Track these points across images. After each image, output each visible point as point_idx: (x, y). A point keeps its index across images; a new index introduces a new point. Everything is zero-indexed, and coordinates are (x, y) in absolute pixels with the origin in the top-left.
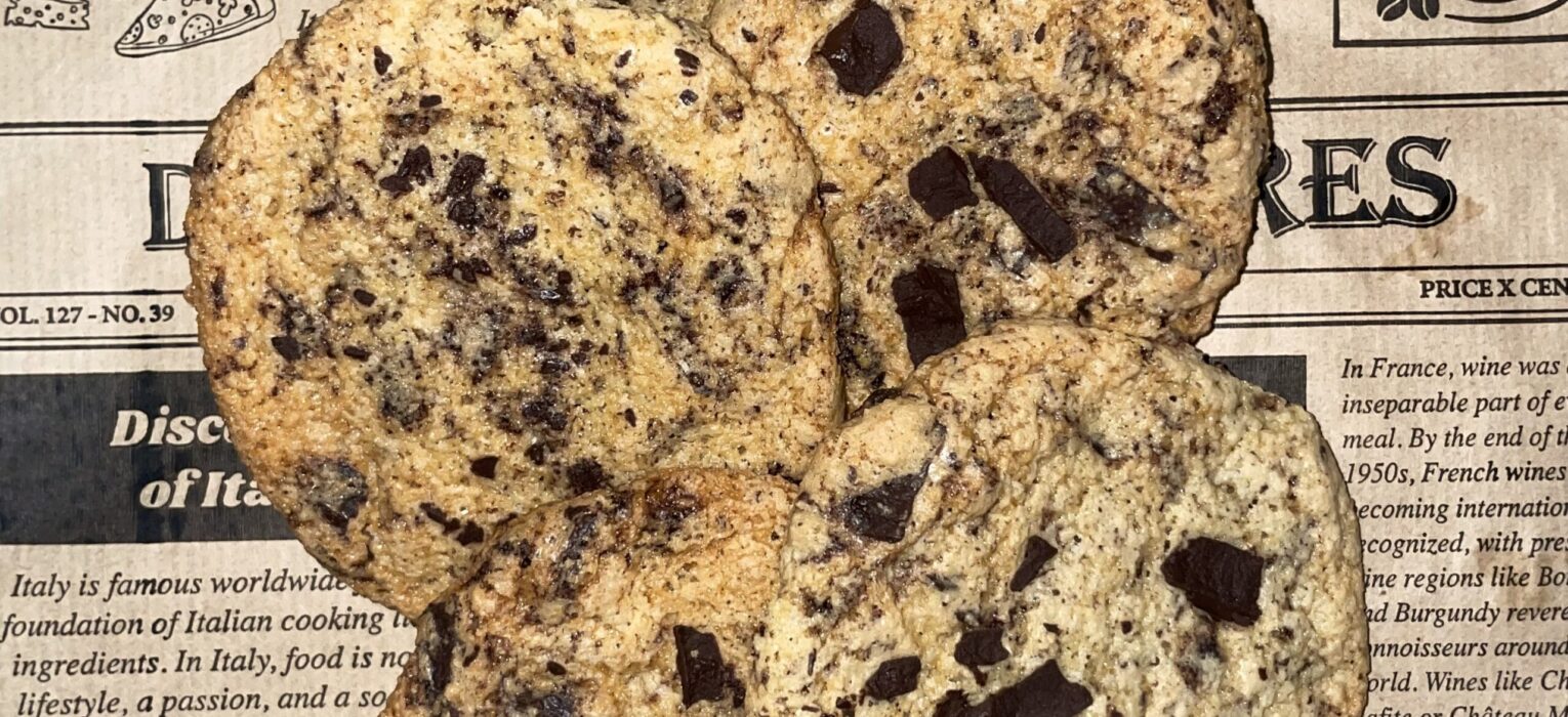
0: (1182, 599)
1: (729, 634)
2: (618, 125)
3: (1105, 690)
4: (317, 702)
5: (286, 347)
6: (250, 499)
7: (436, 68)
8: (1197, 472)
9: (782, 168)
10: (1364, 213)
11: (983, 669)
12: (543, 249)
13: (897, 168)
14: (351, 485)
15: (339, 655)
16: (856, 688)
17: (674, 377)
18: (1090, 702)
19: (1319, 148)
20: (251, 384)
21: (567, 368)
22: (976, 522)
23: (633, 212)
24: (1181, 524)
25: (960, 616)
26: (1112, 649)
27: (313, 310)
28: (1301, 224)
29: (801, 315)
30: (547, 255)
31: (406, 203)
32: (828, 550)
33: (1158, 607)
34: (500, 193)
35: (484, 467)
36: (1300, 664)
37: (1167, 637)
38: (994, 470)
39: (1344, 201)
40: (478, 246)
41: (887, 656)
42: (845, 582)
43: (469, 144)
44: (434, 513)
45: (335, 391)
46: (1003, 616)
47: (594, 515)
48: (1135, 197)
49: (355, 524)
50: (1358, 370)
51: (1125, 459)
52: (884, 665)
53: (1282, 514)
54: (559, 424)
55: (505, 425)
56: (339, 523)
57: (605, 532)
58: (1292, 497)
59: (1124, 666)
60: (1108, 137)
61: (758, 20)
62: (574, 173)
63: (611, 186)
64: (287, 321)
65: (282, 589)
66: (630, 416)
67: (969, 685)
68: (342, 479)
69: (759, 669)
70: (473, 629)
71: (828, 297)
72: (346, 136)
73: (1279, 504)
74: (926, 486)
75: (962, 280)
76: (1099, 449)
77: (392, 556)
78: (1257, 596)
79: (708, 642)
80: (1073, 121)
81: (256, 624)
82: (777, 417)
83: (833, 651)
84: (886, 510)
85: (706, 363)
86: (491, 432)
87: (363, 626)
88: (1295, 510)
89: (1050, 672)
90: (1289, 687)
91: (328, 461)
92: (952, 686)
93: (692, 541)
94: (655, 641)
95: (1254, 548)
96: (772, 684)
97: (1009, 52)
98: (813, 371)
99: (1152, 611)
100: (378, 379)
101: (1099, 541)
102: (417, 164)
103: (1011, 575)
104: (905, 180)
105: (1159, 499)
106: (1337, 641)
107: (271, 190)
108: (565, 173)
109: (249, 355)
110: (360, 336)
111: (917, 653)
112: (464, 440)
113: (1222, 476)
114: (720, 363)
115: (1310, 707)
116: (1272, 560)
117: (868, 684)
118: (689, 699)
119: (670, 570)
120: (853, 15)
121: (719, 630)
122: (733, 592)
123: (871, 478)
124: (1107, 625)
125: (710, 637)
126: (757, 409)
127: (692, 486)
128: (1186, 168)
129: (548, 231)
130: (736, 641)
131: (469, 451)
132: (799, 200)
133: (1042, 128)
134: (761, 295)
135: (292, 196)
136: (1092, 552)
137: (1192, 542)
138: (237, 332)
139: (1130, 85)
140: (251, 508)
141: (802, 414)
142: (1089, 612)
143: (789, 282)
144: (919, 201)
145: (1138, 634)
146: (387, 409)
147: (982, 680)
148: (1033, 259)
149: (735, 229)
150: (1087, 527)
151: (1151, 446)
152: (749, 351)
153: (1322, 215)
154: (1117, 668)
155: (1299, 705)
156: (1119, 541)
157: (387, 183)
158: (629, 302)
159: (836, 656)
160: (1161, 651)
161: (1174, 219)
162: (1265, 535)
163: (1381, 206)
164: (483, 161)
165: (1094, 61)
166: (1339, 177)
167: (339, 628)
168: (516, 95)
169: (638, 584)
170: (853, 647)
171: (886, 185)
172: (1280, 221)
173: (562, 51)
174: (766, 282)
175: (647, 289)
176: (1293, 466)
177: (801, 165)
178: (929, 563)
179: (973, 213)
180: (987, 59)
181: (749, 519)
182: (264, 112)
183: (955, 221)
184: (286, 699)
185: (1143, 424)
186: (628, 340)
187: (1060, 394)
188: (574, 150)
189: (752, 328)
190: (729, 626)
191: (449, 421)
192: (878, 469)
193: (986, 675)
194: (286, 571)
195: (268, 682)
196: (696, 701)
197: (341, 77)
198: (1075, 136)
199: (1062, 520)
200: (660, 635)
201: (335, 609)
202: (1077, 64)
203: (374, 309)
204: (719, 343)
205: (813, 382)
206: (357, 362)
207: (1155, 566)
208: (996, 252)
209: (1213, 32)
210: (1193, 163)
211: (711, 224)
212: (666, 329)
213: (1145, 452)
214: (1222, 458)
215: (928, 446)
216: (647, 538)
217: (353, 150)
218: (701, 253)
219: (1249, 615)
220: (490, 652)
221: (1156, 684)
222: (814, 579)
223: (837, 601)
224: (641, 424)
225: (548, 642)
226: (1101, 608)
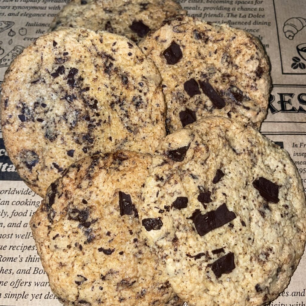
0: (258, 193)
1: (134, 195)
2: (112, 62)
3: (239, 215)
4: (18, 226)
5: (22, 118)
6: (9, 170)
7: (68, 46)
8: (260, 160)
9: (153, 74)
10: (293, 110)
11: (205, 204)
12: (91, 93)
13: (181, 82)
14: (35, 157)
15: (26, 213)
16: (170, 204)
17: (123, 128)
18: (235, 217)
19: (281, 95)
20: (12, 128)
21: (95, 126)
22: (203, 162)
23: (115, 84)
24: (257, 172)
25: (199, 187)
26: (240, 204)
27: (30, 108)
28: (279, 111)
29: (156, 113)
30: (92, 95)
31: (56, 80)
32: (163, 163)
33: (252, 194)
34: (81, 79)
35: (71, 153)
36: (291, 216)
37: (255, 203)
38: (208, 147)
39: (289, 107)
40: (74, 91)
41: (179, 196)
42: (167, 173)
43: (74, 66)
44: (56, 166)
45: (34, 131)
46: (211, 190)
47: (99, 158)
48: (240, 94)
49: (34, 168)
50: (296, 146)
51: (241, 153)
52: (178, 198)
53: (283, 174)
54: (91, 141)
55: (78, 142)
56: (30, 167)
57: (101, 162)
58: (285, 170)
59: (244, 209)
60: (232, 79)
61: (148, 45)
62: (101, 74)
63: (110, 78)
64: (23, 111)
65: (13, 194)
66: (110, 138)
67: (202, 208)
68: (32, 156)
69: (142, 196)
70: (62, 188)
71: (163, 108)
72: (44, 64)
73: (282, 171)
74: (189, 149)
75: (197, 114)
76: (234, 151)
77: (43, 179)
78: (278, 196)
79: (128, 197)
80: (224, 75)
81: (5, 203)
82: (149, 141)
83: (163, 193)
84: (179, 154)
85: (131, 124)
86: (73, 143)
87: (34, 205)
88: (286, 173)
89: (224, 207)
90: (288, 222)
91: (29, 150)
92: (197, 208)
93: (125, 167)
94: (113, 196)
95: (276, 183)
96: (146, 201)
97: (208, 57)
98: (159, 128)
99: (251, 195)
100: (45, 128)
101: (236, 173)
102: (61, 70)
103: (212, 179)
104: (183, 86)
105: (250, 166)
106: (300, 210)
107: (24, 77)
108: (98, 74)
109: (12, 120)
110: (41, 116)
111: (187, 196)
112: (66, 145)
113: (266, 162)
114: (135, 125)
115: (295, 228)
116: (281, 186)
117: (173, 203)
118: (122, 214)
119: (119, 176)
120: (170, 46)
121: (131, 193)
122: (135, 182)
123: (174, 147)
124: (239, 196)
125: (129, 196)
126: (144, 138)
127: (126, 154)
128: (252, 86)
129: (92, 89)
130: (136, 197)
131: (67, 148)
132: (157, 83)
133: (216, 75)
134: (146, 106)
135: (29, 79)
136: (234, 177)
137: (260, 178)
138: (10, 114)
139: (237, 67)
140: (8, 172)
141: (156, 139)
142: (234, 192)
143: (154, 103)
144: (186, 91)
145: (247, 200)
146: (46, 136)
147: (205, 207)
148: (215, 108)
149: (140, 88)
150: (232, 169)
151: (248, 150)
152: (143, 121)
153: (283, 109)
154: (242, 209)
155: (292, 227)
156: (241, 174)
157: (52, 75)
158: (112, 108)
159: (164, 195)
160: (254, 206)
161: (250, 100)
162: (278, 179)
163: (298, 108)
164: (78, 70)
165: (229, 59)
166: (287, 102)
167: (27, 205)
168: (88, 54)
169: (110, 178)
170: (169, 192)
171: (178, 87)
172: (273, 111)
173: (99, 43)
174: (148, 103)
175: (117, 104)
176: (284, 162)
177: (158, 75)
178: (190, 171)
179: (199, 97)
180: (203, 58)
181: (141, 163)
182: (24, 57)
183: (195, 98)
184: (10, 224)
185: (246, 144)
186: (111, 118)
187: (224, 133)
188: (101, 69)
189: (144, 115)
190: (134, 192)
191: (62, 139)
192: (177, 144)
193: (206, 206)
194: (15, 189)
195: (6, 220)
196: (124, 214)
197: (44, 47)
198: (224, 79)
199: (226, 167)
200: (115, 194)
201: (27, 200)
202: (225, 60)
203: (46, 109)
204: (135, 119)
205: (159, 131)
206: (40, 123)
207: (251, 183)
208: (205, 107)
209: (257, 53)
210: (254, 85)
211: (134, 87)
212: (121, 114)
213: (247, 152)
214: (266, 157)
215: (190, 139)
216: (113, 166)
217: (45, 67)
218: (131, 95)
219: (276, 201)
220: (66, 195)
221: (253, 215)
222: (159, 171)
223: (165, 178)
224: (113, 141)
225: (83, 193)
226: (237, 191)
